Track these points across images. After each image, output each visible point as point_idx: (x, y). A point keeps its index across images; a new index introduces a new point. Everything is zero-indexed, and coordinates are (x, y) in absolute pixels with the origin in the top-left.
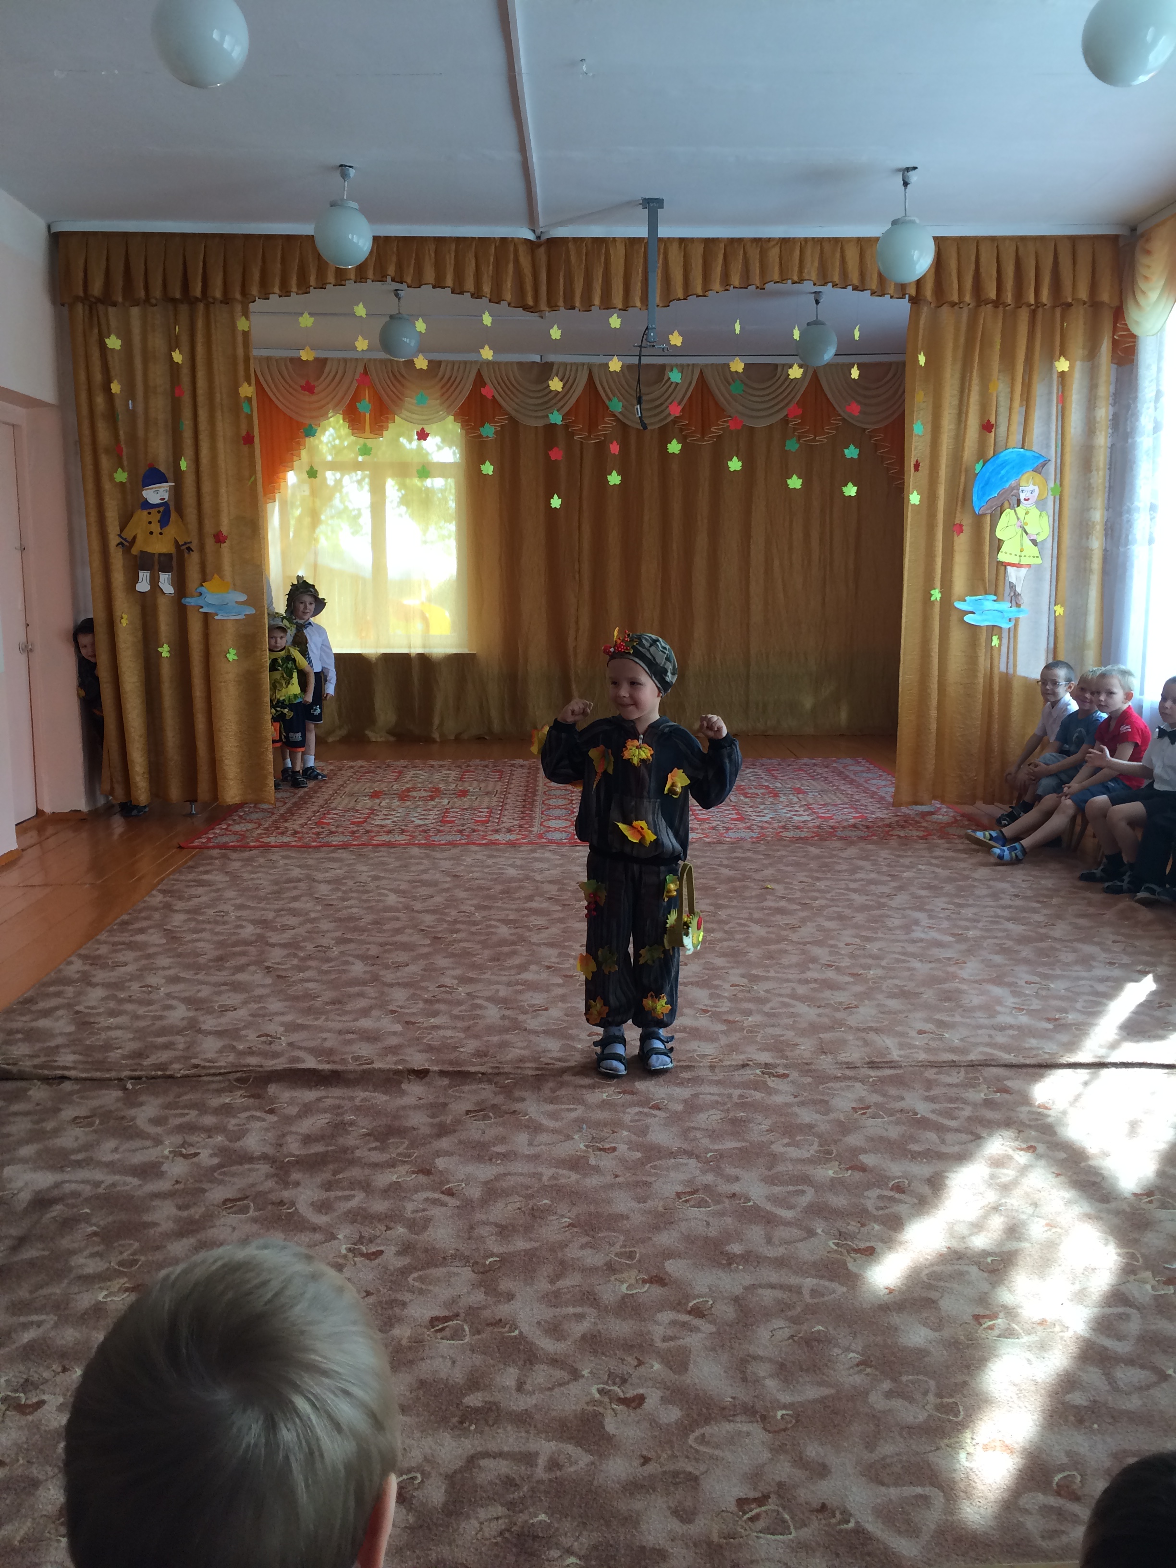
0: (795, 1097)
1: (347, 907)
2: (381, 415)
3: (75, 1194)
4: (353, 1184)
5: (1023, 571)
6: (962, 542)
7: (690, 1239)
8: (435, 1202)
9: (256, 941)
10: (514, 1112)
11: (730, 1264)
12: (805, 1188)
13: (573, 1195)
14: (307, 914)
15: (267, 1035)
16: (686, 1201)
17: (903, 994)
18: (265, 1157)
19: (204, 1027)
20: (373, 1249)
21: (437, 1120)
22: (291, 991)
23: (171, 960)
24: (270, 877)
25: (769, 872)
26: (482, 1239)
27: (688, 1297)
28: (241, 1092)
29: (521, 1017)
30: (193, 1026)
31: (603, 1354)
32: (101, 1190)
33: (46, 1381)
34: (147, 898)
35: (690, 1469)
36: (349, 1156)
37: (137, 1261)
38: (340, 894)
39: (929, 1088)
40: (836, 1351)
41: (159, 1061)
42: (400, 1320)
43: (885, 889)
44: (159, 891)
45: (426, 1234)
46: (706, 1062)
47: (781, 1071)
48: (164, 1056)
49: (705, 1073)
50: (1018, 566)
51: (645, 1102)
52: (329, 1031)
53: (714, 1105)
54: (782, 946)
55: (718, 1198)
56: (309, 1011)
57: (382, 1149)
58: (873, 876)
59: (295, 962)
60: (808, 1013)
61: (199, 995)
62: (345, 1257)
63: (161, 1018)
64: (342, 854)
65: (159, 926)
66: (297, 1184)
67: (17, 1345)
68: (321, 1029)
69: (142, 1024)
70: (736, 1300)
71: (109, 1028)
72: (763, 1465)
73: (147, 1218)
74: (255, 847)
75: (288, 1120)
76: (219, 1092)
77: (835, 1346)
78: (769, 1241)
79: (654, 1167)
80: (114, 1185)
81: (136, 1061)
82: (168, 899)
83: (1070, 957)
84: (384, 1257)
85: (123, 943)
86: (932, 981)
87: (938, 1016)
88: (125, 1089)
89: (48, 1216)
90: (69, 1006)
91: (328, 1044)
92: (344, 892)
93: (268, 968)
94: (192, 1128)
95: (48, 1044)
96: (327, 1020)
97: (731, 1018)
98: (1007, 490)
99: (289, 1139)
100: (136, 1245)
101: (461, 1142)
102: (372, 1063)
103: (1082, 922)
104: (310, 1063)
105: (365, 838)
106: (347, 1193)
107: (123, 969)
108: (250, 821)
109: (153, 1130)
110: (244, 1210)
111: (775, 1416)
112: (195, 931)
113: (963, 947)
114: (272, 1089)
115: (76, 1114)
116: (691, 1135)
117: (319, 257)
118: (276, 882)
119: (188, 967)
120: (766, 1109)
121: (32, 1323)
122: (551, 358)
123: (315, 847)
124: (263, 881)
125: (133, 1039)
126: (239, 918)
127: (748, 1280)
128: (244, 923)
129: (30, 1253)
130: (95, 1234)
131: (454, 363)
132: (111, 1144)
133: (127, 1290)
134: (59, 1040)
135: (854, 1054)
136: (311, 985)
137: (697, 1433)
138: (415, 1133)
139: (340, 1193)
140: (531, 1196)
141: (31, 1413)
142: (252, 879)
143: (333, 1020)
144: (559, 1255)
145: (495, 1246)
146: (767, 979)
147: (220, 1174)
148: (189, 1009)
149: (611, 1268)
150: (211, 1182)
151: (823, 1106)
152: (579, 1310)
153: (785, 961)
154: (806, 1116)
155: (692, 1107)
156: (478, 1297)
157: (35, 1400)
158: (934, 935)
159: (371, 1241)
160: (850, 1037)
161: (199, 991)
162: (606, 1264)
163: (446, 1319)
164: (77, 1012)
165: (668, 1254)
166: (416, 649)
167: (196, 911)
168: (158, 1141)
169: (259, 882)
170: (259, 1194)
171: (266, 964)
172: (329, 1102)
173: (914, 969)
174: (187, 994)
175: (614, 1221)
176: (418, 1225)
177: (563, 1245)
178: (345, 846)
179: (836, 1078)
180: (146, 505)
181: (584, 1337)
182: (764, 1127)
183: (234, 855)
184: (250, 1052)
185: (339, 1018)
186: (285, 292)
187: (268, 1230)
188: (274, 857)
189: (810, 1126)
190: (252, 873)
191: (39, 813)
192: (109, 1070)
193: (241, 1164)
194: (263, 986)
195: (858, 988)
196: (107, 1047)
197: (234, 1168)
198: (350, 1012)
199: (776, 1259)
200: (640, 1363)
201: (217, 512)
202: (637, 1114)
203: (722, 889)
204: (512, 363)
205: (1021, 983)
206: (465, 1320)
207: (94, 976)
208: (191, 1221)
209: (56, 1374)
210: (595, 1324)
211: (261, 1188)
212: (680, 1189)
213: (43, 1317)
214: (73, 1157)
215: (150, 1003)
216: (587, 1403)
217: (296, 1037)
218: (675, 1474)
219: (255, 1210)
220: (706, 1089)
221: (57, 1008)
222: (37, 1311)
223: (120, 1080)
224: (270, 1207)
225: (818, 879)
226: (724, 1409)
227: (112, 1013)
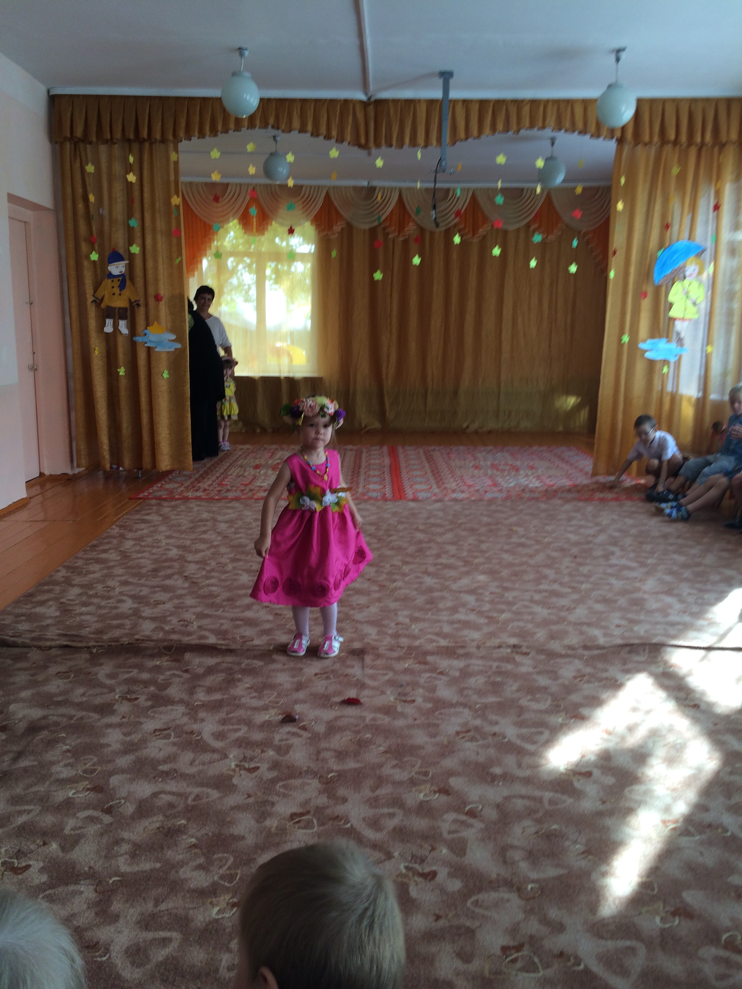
0: (535, 668)
1: (237, 538)
2: (264, 220)
3: (56, 724)
4: (240, 721)
5: (686, 324)
6: (646, 304)
7: (465, 763)
8: (294, 734)
9: (178, 559)
10: (347, 675)
11: (493, 781)
12: (543, 729)
13: (387, 732)
14: (212, 542)
15: (184, 621)
16: (463, 737)
17: (605, 601)
18: (181, 701)
19: (143, 615)
20: (252, 765)
21: (296, 680)
22: (201, 592)
23: (124, 570)
24: (188, 518)
25: (514, 519)
26: (325, 760)
27: (465, 804)
28: (167, 658)
29: (352, 612)
30: (136, 613)
31: (408, 841)
32: (72, 722)
33: (32, 852)
34: (109, 530)
35: (468, 923)
36: (237, 702)
37: (95, 770)
38: (233, 530)
39: (624, 664)
40: (567, 843)
41: (114, 636)
42: (270, 815)
43: (591, 532)
44: (117, 526)
45: (288, 756)
46: (475, 644)
47: (524, 650)
48: (117, 633)
49: (473, 650)
50: (683, 319)
51: (434, 669)
52: (225, 618)
53: (481, 672)
54: (524, 567)
55: (484, 736)
56: (212, 605)
57: (260, 698)
58: (583, 523)
59: (204, 573)
60: (542, 612)
61: (142, 593)
62: (234, 770)
63: (116, 608)
64: (235, 504)
65: (116, 548)
66: (203, 720)
67: (14, 825)
68: (220, 617)
69: (104, 611)
70: (498, 806)
71: (81, 614)
72: (519, 923)
73: (103, 741)
74: (178, 499)
75: (197, 677)
76: (152, 656)
77: (567, 839)
78: (519, 765)
79: (441, 714)
80: (82, 718)
81: (99, 636)
82: (122, 531)
83: (717, 578)
84: (260, 771)
85: (93, 559)
86: (624, 592)
87: (630, 616)
88: (91, 653)
89: (38, 738)
90: (56, 599)
91: (224, 627)
92: (236, 528)
93: (186, 577)
94: (133, 681)
95: (42, 624)
96: (223, 611)
97: (491, 614)
98: (676, 270)
99: (199, 690)
100: (95, 759)
101: (311, 694)
102: (253, 640)
103: (725, 554)
104: (212, 640)
105: (250, 494)
106: (236, 727)
107: (92, 576)
108: (177, 482)
109: (108, 682)
110: (168, 737)
111: (527, 888)
112: (139, 552)
113: (644, 570)
114: (187, 656)
115: (58, 670)
116: (465, 692)
117: (224, 110)
118: (192, 522)
119: (134, 575)
120: (516, 677)
121: (25, 810)
122: (375, 183)
123: (218, 499)
124: (184, 521)
125: (97, 621)
126: (167, 544)
127: (506, 792)
128: (171, 547)
129: (24, 763)
130: (68, 751)
131: (311, 187)
132: (81, 690)
133: (88, 789)
134: (49, 621)
135: (573, 639)
136: (213, 588)
137: (474, 898)
138: (281, 688)
139: (231, 727)
140: (358, 732)
141: (21, 873)
142: (177, 519)
143: (227, 612)
144: (378, 772)
145: (335, 765)
146: (513, 589)
147: (152, 712)
148: (133, 603)
149: (413, 782)
150: (147, 717)
151: (554, 674)
152: (391, 810)
153: (526, 577)
154: (543, 681)
155: (465, 673)
156: (323, 800)
157: (24, 864)
158: (624, 562)
159: (251, 760)
160: (570, 629)
161: (141, 591)
162: (409, 779)
163: (302, 814)
164: (62, 603)
165: (451, 773)
166: (284, 373)
167: (140, 539)
168: (112, 690)
169: (180, 521)
170: (178, 726)
171: (185, 574)
172: (224, 665)
173: (611, 584)
174: (133, 593)
175: (413, 750)
176: (283, 750)
177: (380, 766)
178: (237, 499)
179: (561, 656)
180: (110, 276)
181: (394, 829)
182: (515, 687)
183: (165, 504)
184: (173, 631)
185: (231, 610)
186: (202, 135)
187: (183, 751)
188: (192, 505)
189: (546, 688)
190: (176, 515)
191: (42, 474)
192: (80, 641)
193: (166, 706)
194: (183, 588)
195: (575, 596)
196: (81, 626)
197: (162, 709)
198: (240, 607)
199: (524, 779)
200: (433, 849)
201: (156, 280)
202: (429, 677)
203: (483, 530)
204: (349, 187)
205: (685, 594)
206: (314, 815)
207: (73, 580)
208: (132, 744)
209: (39, 846)
210: (402, 821)
211: (178, 722)
212: (458, 729)
213: (32, 807)
214: (55, 699)
215: (109, 598)
216: (397, 876)
217: (204, 622)
218: (459, 928)
219: (174, 737)
220: (474, 661)
221: (48, 600)
222: (28, 803)
223: (88, 647)
224: (184, 735)
225: (546, 524)
226: (491, 882)
227: (84, 604)
